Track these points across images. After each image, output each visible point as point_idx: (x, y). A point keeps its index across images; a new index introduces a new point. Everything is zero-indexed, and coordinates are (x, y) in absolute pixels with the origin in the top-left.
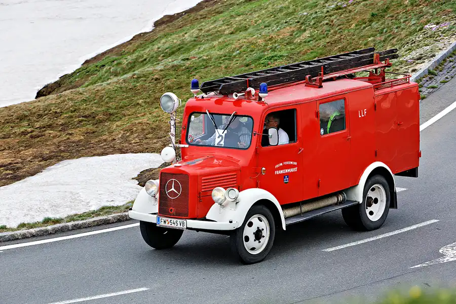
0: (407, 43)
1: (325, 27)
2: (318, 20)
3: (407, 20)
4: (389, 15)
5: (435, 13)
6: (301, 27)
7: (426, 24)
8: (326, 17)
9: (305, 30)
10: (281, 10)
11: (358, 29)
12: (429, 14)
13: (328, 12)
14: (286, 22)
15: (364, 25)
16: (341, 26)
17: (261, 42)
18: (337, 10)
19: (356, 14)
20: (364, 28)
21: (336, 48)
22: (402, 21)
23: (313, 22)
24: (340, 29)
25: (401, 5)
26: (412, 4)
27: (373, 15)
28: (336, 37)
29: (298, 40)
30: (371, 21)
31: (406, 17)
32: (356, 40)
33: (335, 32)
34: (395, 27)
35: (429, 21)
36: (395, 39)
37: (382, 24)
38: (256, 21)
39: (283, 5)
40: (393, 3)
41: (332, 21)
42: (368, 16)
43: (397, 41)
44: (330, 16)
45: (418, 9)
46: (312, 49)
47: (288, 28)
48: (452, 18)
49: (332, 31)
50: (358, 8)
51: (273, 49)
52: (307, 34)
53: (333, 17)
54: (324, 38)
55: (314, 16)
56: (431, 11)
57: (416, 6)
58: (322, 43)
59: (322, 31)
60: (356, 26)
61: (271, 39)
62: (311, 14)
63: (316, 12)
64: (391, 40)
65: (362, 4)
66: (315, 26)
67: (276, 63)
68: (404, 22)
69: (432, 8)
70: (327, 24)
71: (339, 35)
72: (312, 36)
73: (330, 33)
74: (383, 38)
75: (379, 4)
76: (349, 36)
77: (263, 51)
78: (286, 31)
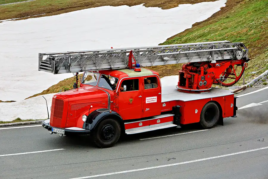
2: (257, 26)
6: (250, 29)
8: (259, 25)
9: (252, 30)
10: (240, 21)
13: (260, 23)
14: (244, 27)
16: (266, 29)
17: (235, 34)
18: (264, 23)
23: (255, 27)
28: (264, 33)
29: (249, 34)
33: (263, 31)
38: (231, 26)
41: (262, 27)
44: (261, 25)
46: (255, 37)
49: (262, 30)
51: (240, 37)
52: (253, 31)
54: (259, 33)
55: (255, 25)
58: (259, 35)
59: (258, 31)
61: (239, 33)
63: (256, 23)
66: (255, 29)
70: (260, 28)
72: (254, 32)
77: (236, 38)
78: (245, 30)
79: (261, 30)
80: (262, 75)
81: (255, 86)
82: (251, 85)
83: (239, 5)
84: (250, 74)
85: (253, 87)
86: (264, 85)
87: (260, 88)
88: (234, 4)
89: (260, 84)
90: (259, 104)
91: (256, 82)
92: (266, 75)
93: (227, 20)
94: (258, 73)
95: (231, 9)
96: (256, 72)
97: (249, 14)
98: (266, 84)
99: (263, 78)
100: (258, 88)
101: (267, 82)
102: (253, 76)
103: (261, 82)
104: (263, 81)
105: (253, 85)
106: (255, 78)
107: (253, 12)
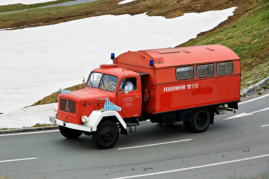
1: (264, 38)
2: (261, 35)
6: (254, 38)
8: (264, 34)
9: (255, 39)
10: (246, 31)
13: (265, 32)
14: (248, 36)
17: (238, 43)
21: (267, 46)
23: (259, 36)
28: (268, 42)
29: (253, 43)
38: (237, 35)
39: (247, 29)
41: (266, 36)
44: (266, 33)
46: (258, 46)
49: (266, 39)
51: (243, 46)
52: (256, 40)
54: (263, 42)
55: (259, 33)
58: (262, 44)
59: (262, 40)
61: (242, 42)
63: (260, 32)
70: (264, 37)
72: (258, 41)
77: (239, 47)
78: (248, 39)
80: (258, 85)
81: (249, 96)
82: (244, 95)
83: (247, 14)
84: (246, 83)
85: (247, 96)
86: (258, 95)
87: (254, 98)
88: (242, 12)
89: (254, 93)
90: (250, 114)
91: (250, 92)
92: (262, 85)
93: (234, 29)
94: (254, 82)
95: (239, 17)
96: (253, 82)
97: (256, 23)
98: (260, 94)
99: (258, 88)
100: (252, 98)
101: (262, 92)
102: (249, 85)
103: (256, 92)
104: (258, 91)
105: (247, 95)
106: (250, 87)
107: (260, 20)
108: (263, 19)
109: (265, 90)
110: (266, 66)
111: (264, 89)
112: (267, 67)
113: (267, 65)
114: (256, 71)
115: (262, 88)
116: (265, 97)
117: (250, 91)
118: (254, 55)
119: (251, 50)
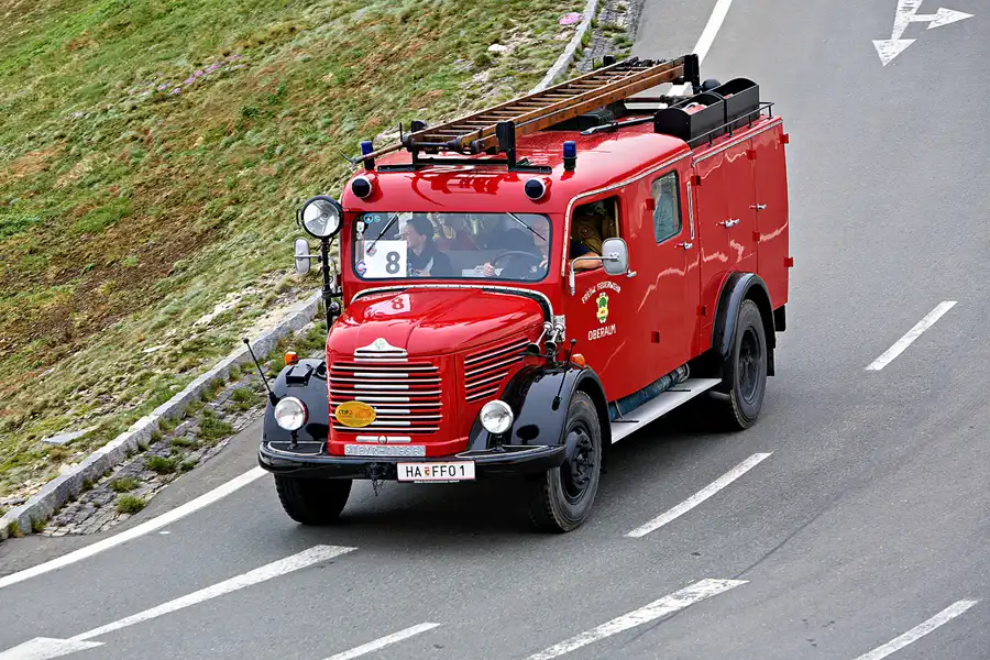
0: (336, 180)
1: (129, 148)
2: (111, 131)
3: (330, 123)
4: (285, 112)
5: (401, 102)
6: (68, 150)
7: (380, 131)
8: (129, 121)
9: (79, 157)
10: (16, 107)
11: (211, 148)
12: (385, 106)
13: (134, 108)
14: (30, 139)
15: (226, 139)
16: (169, 144)
18: (157, 102)
19: (204, 112)
20: (228, 145)
21: (158, 198)
22: (319, 124)
23: (98, 135)
24: (168, 150)
25: (315, 86)
26: (342, 82)
27: (247, 113)
28: (158, 171)
29: (62, 182)
30: (243, 128)
31: (330, 115)
32: (209, 175)
33: (156, 160)
34: (303, 140)
35: (385, 124)
36: (306, 171)
37: (270, 133)
39: (22, 95)
40: (295, 82)
41: (146, 132)
42: (235, 116)
43: (310, 175)
44: (141, 118)
45: (355, 95)
46: (99, 204)
47: (36, 152)
48: (443, 113)
49: (147, 156)
50: (209, 96)
52: (84, 166)
53: (147, 121)
54: (127, 173)
55: (100, 119)
56: (390, 98)
57: (352, 86)
58: (124, 185)
59: (122, 158)
60: (207, 140)
62: (94, 116)
63: (106, 111)
64: (294, 172)
65: (218, 84)
66: (103, 145)
67: (12, 243)
68: (324, 127)
69: (392, 89)
70: (134, 138)
71: (165, 166)
72: (97, 171)
73: (142, 161)
74: (275, 169)
75: (262, 85)
76: (190, 165)
78: (33, 160)
79: (139, 156)
80: (116, 451)
81: (62, 525)
82: (33, 522)
84: (38, 447)
85: (49, 530)
86: (123, 517)
87: (100, 534)
89: (98, 506)
90: (78, 642)
91: (73, 500)
92: (141, 449)
94: (91, 436)
96: (81, 433)
97: (75, 57)
98: (134, 509)
99: (117, 469)
100: (84, 539)
101: (145, 493)
102: (58, 459)
103: (108, 496)
104: (119, 490)
105: (49, 519)
106: (67, 471)
107: (102, 34)
108: (120, 27)
109: (164, 482)
110: (162, 325)
111: (158, 479)
112: (169, 334)
113: (161, 318)
114: (97, 360)
115: (146, 468)
116: (165, 528)
117: (66, 495)
118: (78, 258)
119: (58, 226)
